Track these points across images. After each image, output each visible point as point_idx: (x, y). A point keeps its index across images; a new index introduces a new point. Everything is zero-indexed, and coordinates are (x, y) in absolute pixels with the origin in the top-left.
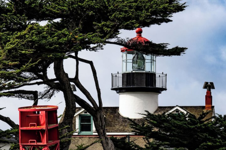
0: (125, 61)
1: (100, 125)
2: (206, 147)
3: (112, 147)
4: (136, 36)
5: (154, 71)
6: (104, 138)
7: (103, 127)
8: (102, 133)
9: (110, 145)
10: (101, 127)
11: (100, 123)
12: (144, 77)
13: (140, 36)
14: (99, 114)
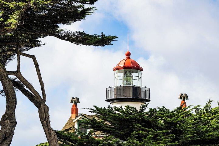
0: (116, 78)
1: (44, 117)
2: (138, 136)
3: (54, 137)
4: (126, 58)
5: (140, 86)
6: (48, 129)
7: (47, 119)
8: (45, 125)
9: (53, 136)
10: (45, 119)
11: (45, 115)
12: (131, 90)
13: (129, 58)
14: (43, 107)
